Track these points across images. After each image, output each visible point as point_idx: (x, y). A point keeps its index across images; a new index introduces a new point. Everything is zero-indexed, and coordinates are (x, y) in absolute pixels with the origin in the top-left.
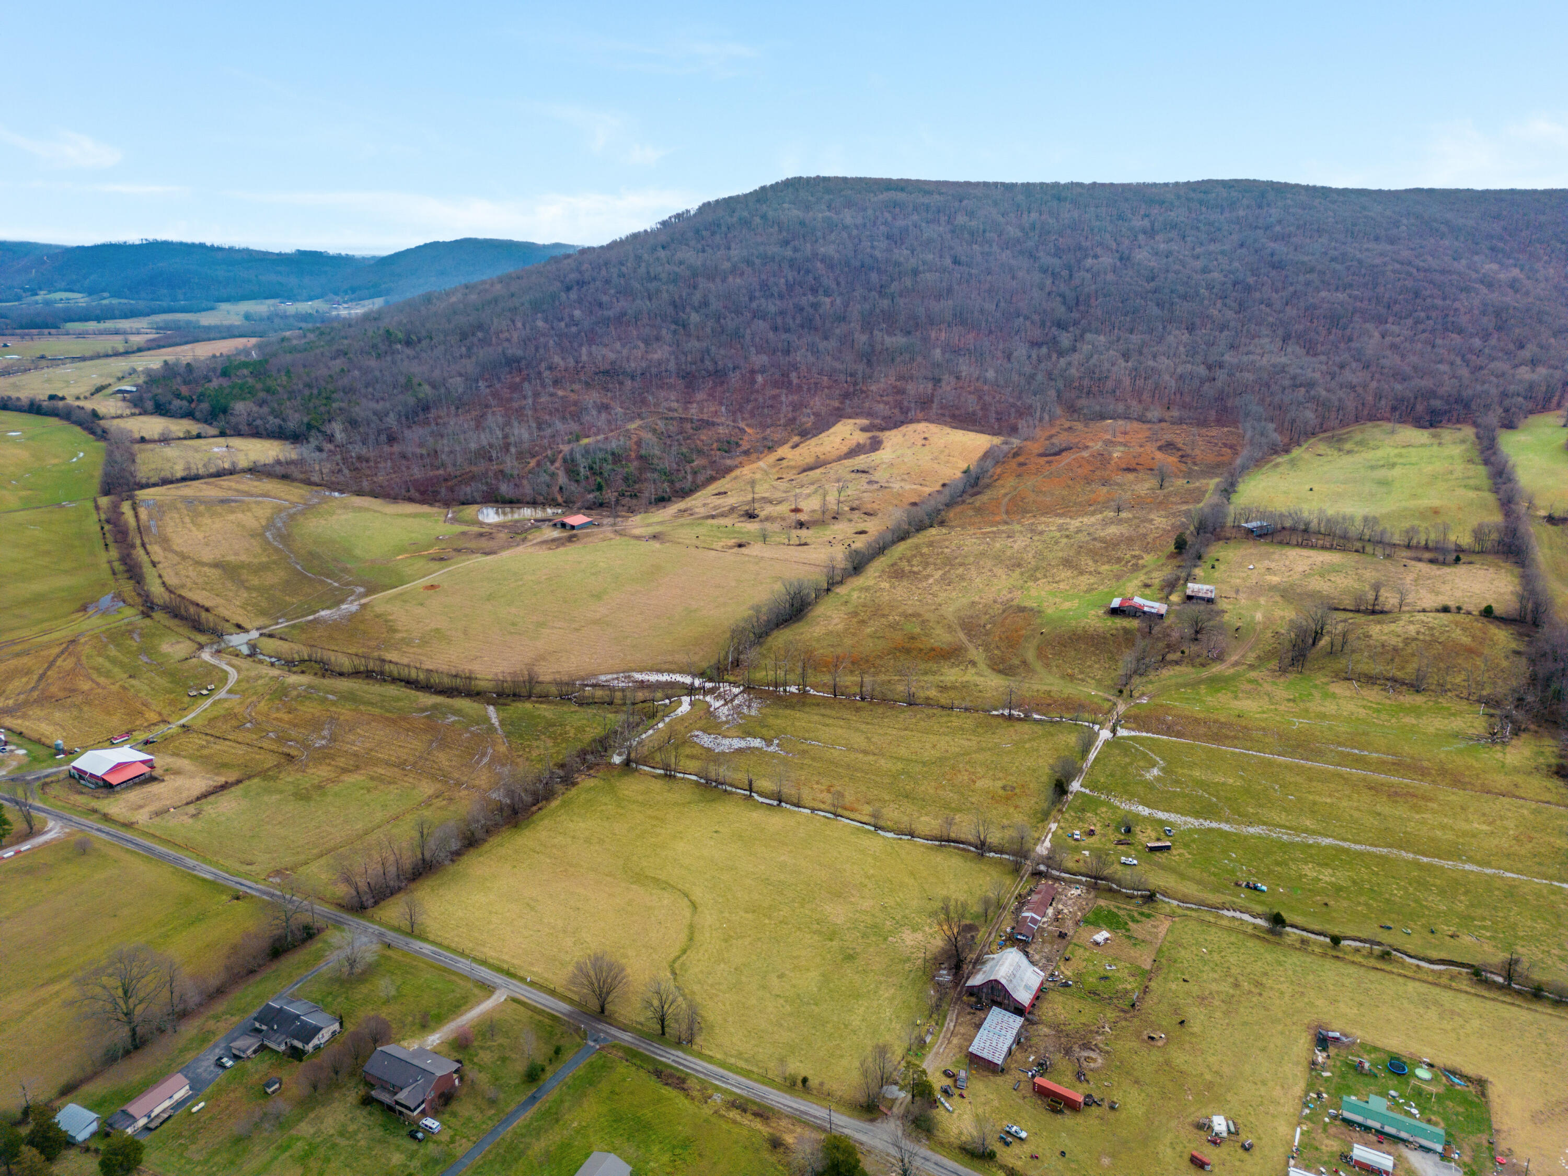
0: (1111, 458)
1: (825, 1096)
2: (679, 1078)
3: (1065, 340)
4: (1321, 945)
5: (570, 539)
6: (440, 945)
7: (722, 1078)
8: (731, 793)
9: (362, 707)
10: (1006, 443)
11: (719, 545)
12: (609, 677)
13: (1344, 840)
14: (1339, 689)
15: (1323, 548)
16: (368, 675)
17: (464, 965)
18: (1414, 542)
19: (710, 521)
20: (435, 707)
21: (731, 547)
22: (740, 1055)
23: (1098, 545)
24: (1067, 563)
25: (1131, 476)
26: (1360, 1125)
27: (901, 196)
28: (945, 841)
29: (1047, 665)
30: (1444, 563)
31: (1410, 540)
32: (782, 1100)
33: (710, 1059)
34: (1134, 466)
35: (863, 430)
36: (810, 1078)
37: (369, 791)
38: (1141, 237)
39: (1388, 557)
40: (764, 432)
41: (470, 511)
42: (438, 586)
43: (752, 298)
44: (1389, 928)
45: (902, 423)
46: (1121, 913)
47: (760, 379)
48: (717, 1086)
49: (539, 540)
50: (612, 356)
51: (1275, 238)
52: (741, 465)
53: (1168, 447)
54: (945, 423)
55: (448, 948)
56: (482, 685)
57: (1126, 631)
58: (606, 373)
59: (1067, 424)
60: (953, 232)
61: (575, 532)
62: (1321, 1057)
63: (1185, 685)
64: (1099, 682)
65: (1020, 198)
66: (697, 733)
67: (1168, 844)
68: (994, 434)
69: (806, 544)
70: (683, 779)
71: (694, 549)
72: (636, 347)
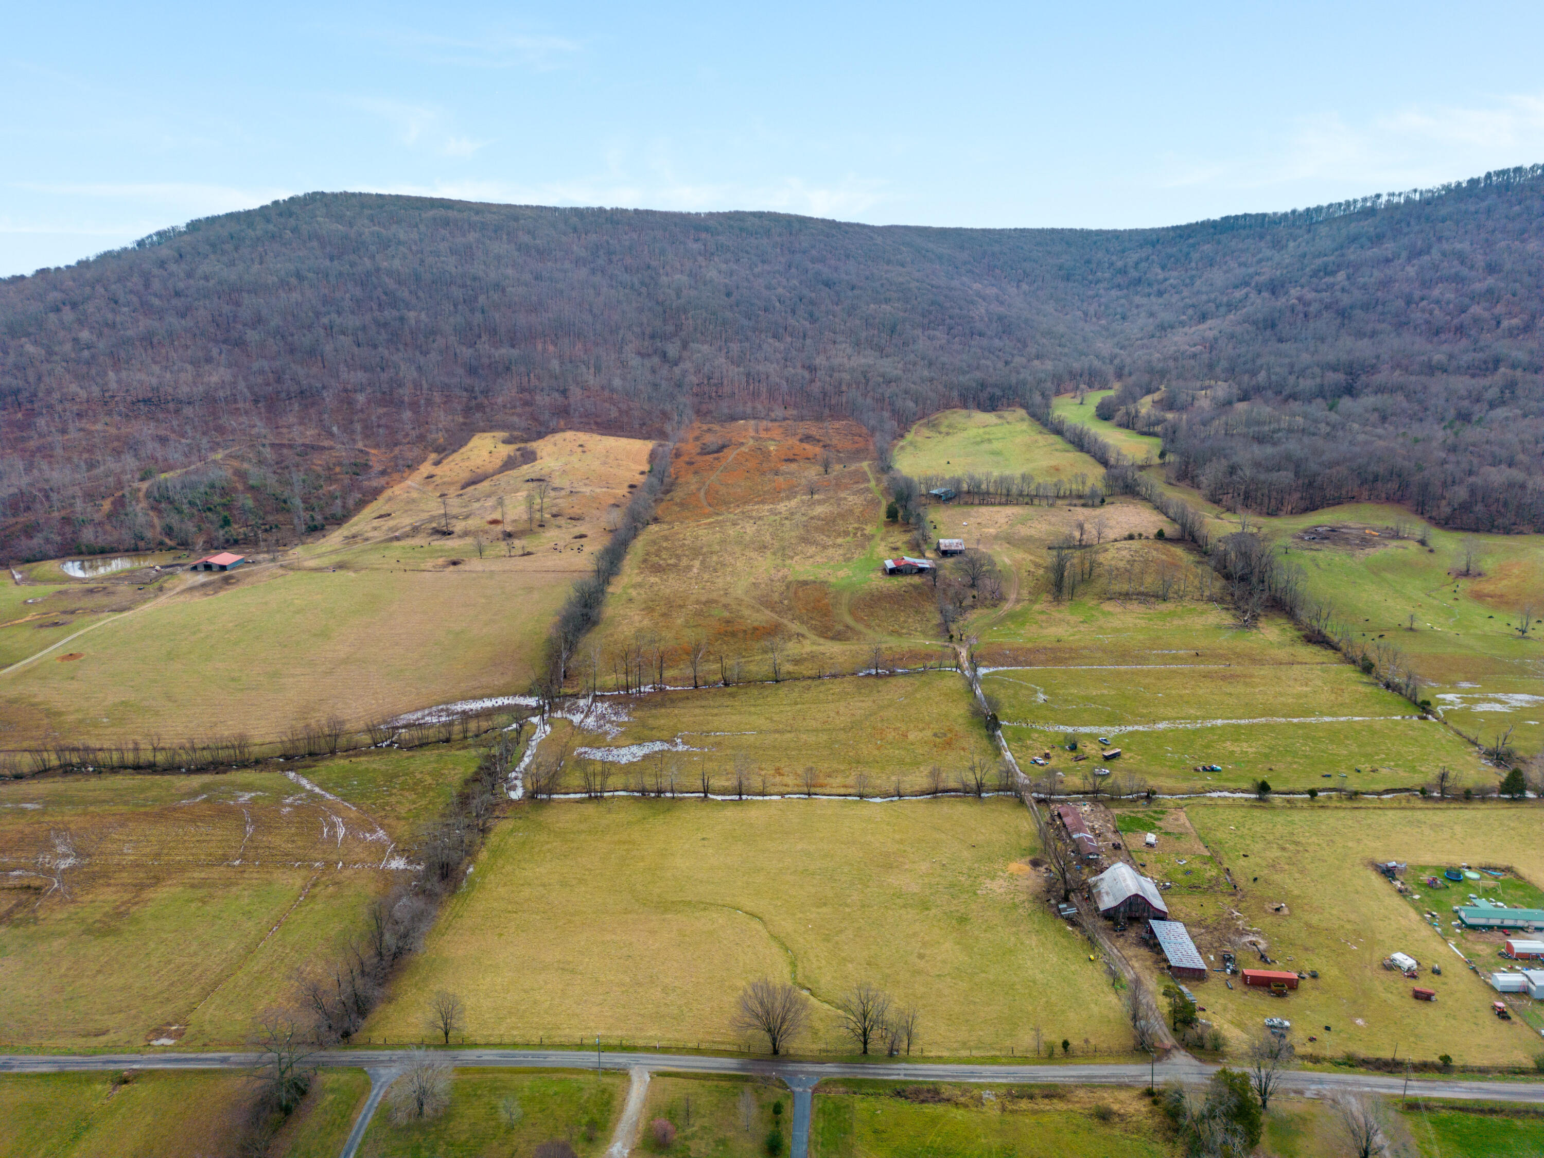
0: (769, 452)
1: (1092, 1054)
2: (928, 1091)
3: (672, 350)
4: (1303, 800)
5: (227, 581)
6: (500, 1045)
7: (972, 1074)
8: (681, 799)
9: (91, 809)
10: (660, 445)
11: (429, 565)
12: (419, 714)
13: (1231, 718)
14: (1108, 607)
15: (1000, 504)
16: (67, 769)
17: (556, 1058)
18: (1062, 493)
19: (396, 544)
20: (205, 788)
21: (445, 566)
22: (964, 1045)
23: (820, 523)
24: (805, 540)
25: (793, 466)
26: (1484, 927)
27: (450, 213)
28: (936, 792)
29: (868, 626)
30: (1093, 506)
31: (1059, 491)
32: (1056, 1073)
33: (939, 1060)
34: (792, 457)
35: (506, 442)
36: (1070, 1041)
37: (204, 903)
38: (700, 259)
39: (1052, 505)
40: (392, 451)
41: (49, 567)
42: (81, 655)
43: (318, 315)
44: (1329, 776)
45: (546, 434)
46: (1140, 815)
47: (361, 398)
48: (977, 1084)
49: (182, 587)
50: (154, 381)
51: (813, 261)
52: (388, 485)
53: (807, 438)
54: (591, 431)
55: (515, 1045)
56: (255, 751)
57: (915, 587)
58: (147, 401)
59: (705, 427)
60: (519, 250)
61: (227, 573)
62: (1398, 884)
63: (995, 624)
64: (924, 633)
65: (575, 220)
66: (583, 750)
67: (1118, 750)
68: (645, 439)
69: (529, 554)
70: (613, 797)
71: (402, 573)
72: (181, 370)
